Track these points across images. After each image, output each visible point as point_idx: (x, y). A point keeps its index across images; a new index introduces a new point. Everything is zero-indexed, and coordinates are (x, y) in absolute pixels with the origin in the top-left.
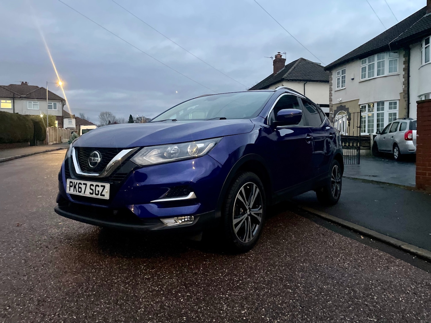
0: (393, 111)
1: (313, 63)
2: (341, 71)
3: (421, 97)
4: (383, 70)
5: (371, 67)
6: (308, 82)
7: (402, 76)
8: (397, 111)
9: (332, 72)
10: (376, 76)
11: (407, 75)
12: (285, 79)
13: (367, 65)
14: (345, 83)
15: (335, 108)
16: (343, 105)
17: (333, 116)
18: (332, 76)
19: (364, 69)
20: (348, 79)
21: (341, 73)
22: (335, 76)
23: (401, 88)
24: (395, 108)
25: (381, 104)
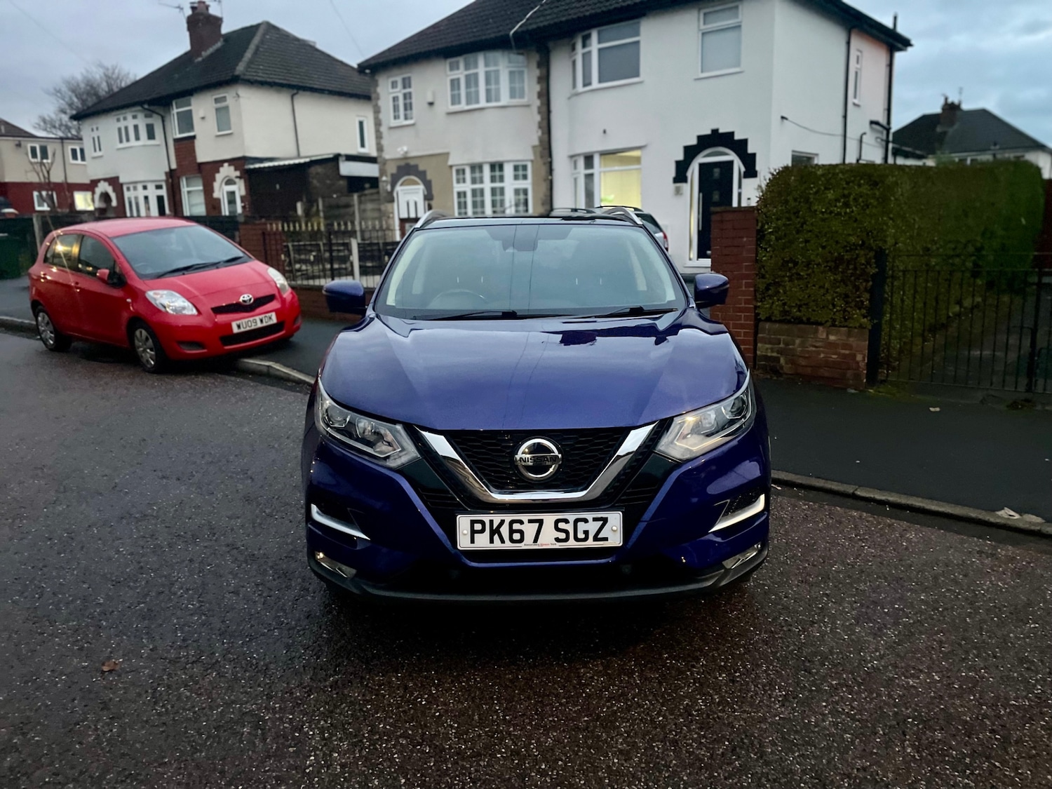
0: (521, 184)
1: (297, 40)
2: (399, 79)
3: (574, 159)
4: (498, 90)
5: (472, 81)
6: (301, 92)
7: (535, 109)
8: (527, 184)
9: (377, 77)
10: (483, 103)
11: (544, 109)
12: (242, 77)
13: (461, 74)
14: (411, 109)
15: (392, 169)
16: (412, 162)
17: (389, 188)
18: (379, 90)
19: (455, 84)
20: (418, 102)
21: (400, 85)
22: (387, 89)
23: (534, 136)
24: (525, 177)
25: (497, 167)
